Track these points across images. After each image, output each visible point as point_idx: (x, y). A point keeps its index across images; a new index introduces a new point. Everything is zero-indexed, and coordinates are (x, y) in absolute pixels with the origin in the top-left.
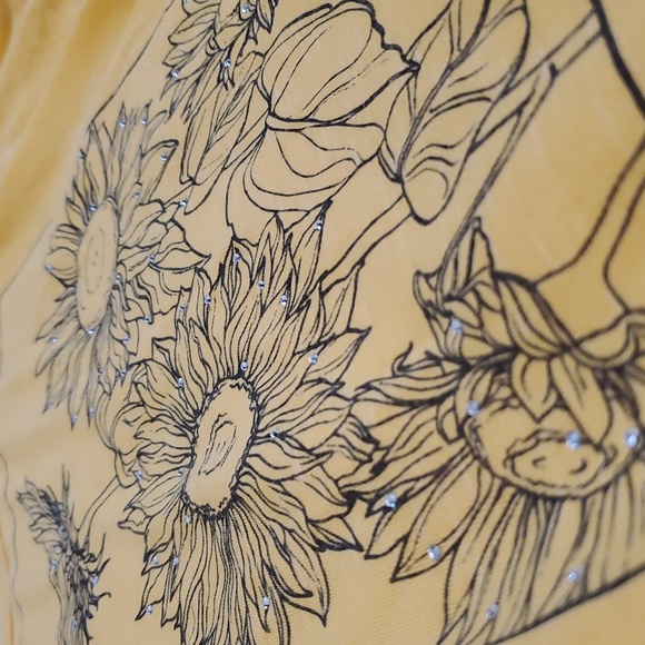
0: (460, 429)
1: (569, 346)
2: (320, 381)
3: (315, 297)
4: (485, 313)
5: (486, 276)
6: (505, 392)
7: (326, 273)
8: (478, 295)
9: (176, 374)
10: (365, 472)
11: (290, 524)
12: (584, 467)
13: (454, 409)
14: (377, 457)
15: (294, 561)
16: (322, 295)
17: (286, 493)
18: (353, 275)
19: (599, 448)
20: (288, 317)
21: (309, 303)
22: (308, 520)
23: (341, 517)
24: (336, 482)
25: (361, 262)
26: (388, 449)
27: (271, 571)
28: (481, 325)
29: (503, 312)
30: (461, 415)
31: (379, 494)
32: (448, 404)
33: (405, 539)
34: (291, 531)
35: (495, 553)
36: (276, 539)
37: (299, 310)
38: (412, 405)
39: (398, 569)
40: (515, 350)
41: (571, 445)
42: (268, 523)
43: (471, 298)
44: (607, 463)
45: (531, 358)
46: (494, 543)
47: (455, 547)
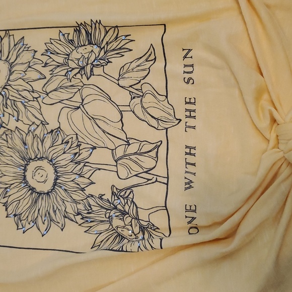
0: (109, 217)
1: (137, 219)
2: (78, 184)
3: (82, 164)
4: (126, 205)
5: (131, 200)
6: (122, 218)
7: (88, 163)
8: (127, 201)
9: (25, 144)
10: (86, 212)
11: (60, 208)
12: (131, 236)
13: (110, 213)
14: (90, 211)
15: (57, 216)
16: (84, 165)
17: (63, 202)
18: (95, 169)
19: (135, 235)
20: (71, 162)
21: (80, 164)
22: (65, 210)
23: (74, 215)
24: (78, 209)
25: (99, 169)
26: (93, 211)
27: (49, 214)
28: (125, 206)
29: (130, 207)
30: (111, 215)
31: (86, 217)
32: (109, 211)
33: (91, 227)
34: (59, 210)
35: (109, 239)
36: (53, 208)
37: (76, 163)
38: (101, 207)
39: (87, 231)
40: (128, 214)
41: (130, 232)
42: (54, 204)
43: (126, 200)
44: (136, 238)
45: (130, 216)
46: (109, 237)
47: (101, 233)
